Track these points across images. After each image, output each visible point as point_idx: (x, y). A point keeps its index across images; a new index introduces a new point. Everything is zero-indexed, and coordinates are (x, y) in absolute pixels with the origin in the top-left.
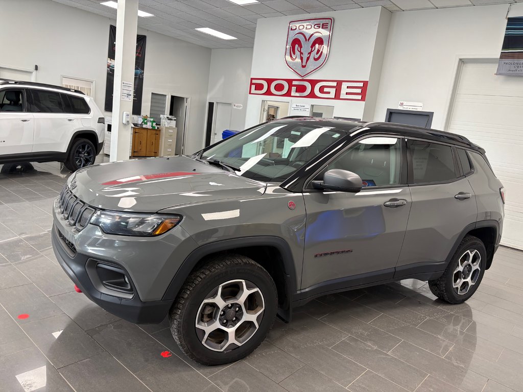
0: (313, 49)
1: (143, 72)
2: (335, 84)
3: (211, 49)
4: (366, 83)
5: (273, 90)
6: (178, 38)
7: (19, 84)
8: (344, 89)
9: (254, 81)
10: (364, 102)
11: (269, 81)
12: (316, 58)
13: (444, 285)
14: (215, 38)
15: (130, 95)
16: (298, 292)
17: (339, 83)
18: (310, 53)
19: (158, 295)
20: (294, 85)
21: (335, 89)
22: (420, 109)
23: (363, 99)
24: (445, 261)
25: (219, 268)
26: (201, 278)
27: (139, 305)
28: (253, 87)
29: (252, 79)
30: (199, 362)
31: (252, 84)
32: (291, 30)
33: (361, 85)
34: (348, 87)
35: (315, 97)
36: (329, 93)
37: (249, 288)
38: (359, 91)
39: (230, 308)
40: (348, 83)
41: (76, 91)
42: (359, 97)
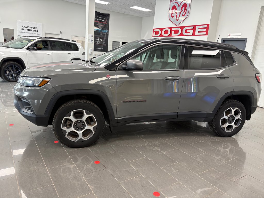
0: (182, 10)
1: (108, 32)
2: (192, 27)
3: (142, 18)
4: (208, 25)
5: (163, 34)
6: (124, 13)
7: (46, 38)
8: (197, 30)
9: (155, 30)
10: (207, 36)
11: (161, 29)
12: (183, 14)
13: (214, 126)
14: (139, 11)
15: (92, 40)
16: (116, 119)
17: (195, 27)
18: (180, 13)
19: (42, 113)
20: (173, 30)
21: (193, 30)
22: (239, 37)
23: (207, 34)
24: (213, 112)
25: (71, 103)
26: (62, 107)
27: (35, 116)
28: (154, 33)
29: (154, 29)
30: (65, 145)
31: (154, 32)
32: (172, 1)
33: (206, 26)
34: (199, 29)
35: (183, 35)
36: (189, 33)
37: (87, 114)
38: (205, 30)
39: (79, 122)
40: (199, 26)
41: (73, 41)
42: (205, 33)
